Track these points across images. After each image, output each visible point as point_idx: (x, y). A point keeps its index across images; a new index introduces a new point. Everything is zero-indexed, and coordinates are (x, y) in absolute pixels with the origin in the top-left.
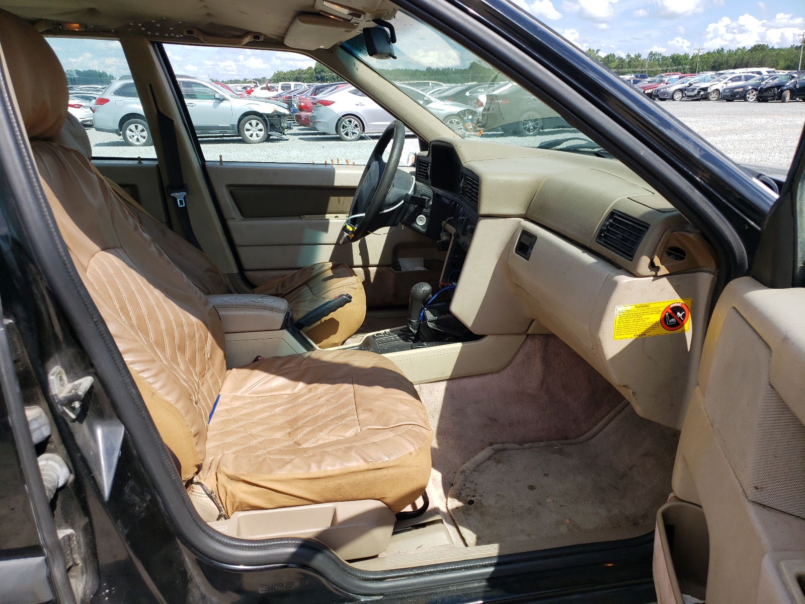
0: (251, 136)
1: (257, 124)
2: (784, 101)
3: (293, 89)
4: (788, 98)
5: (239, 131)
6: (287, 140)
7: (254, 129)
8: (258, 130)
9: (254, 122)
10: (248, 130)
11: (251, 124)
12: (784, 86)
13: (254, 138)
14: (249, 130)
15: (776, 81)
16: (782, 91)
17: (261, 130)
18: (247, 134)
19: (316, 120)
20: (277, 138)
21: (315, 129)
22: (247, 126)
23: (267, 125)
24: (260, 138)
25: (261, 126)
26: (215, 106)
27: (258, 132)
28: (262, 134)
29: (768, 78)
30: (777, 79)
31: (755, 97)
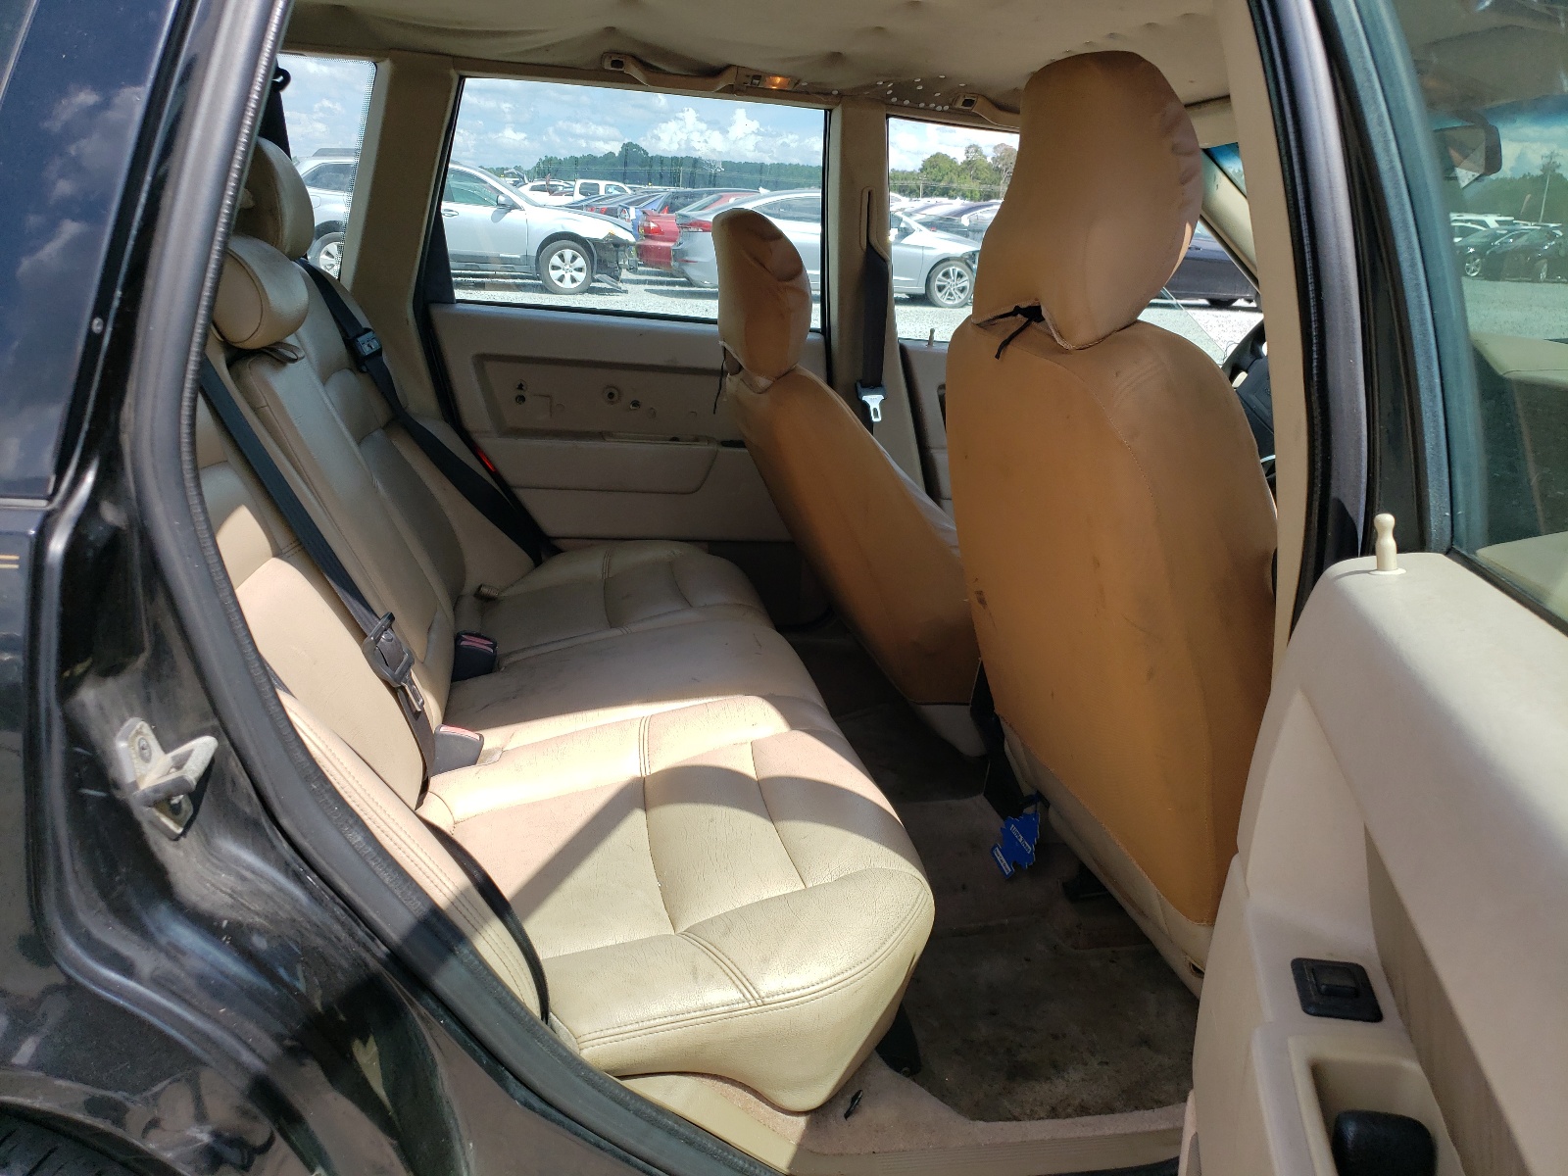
0: (561, 279)
1: (574, 258)
2: (1535, 280)
3: (602, 192)
4: (1543, 275)
5: (538, 269)
6: (626, 292)
7: (568, 267)
8: (575, 269)
9: (568, 254)
10: (555, 268)
11: (561, 257)
12: (1538, 251)
13: (567, 284)
14: (558, 268)
15: (1522, 241)
16: (1535, 260)
17: (580, 270)
18: (554, 275)
19: (687, 258)
20: (609, 287)
21: (683, 274)
22: (555, 260)
23: (592, 261)
24: (578, 284)
25: (580, 262)
26: (495, 218)
27: (576, 274)
28: (581, 277)
29: (1506, 234)
30: (1525, 237)
31: (1478, 269)
